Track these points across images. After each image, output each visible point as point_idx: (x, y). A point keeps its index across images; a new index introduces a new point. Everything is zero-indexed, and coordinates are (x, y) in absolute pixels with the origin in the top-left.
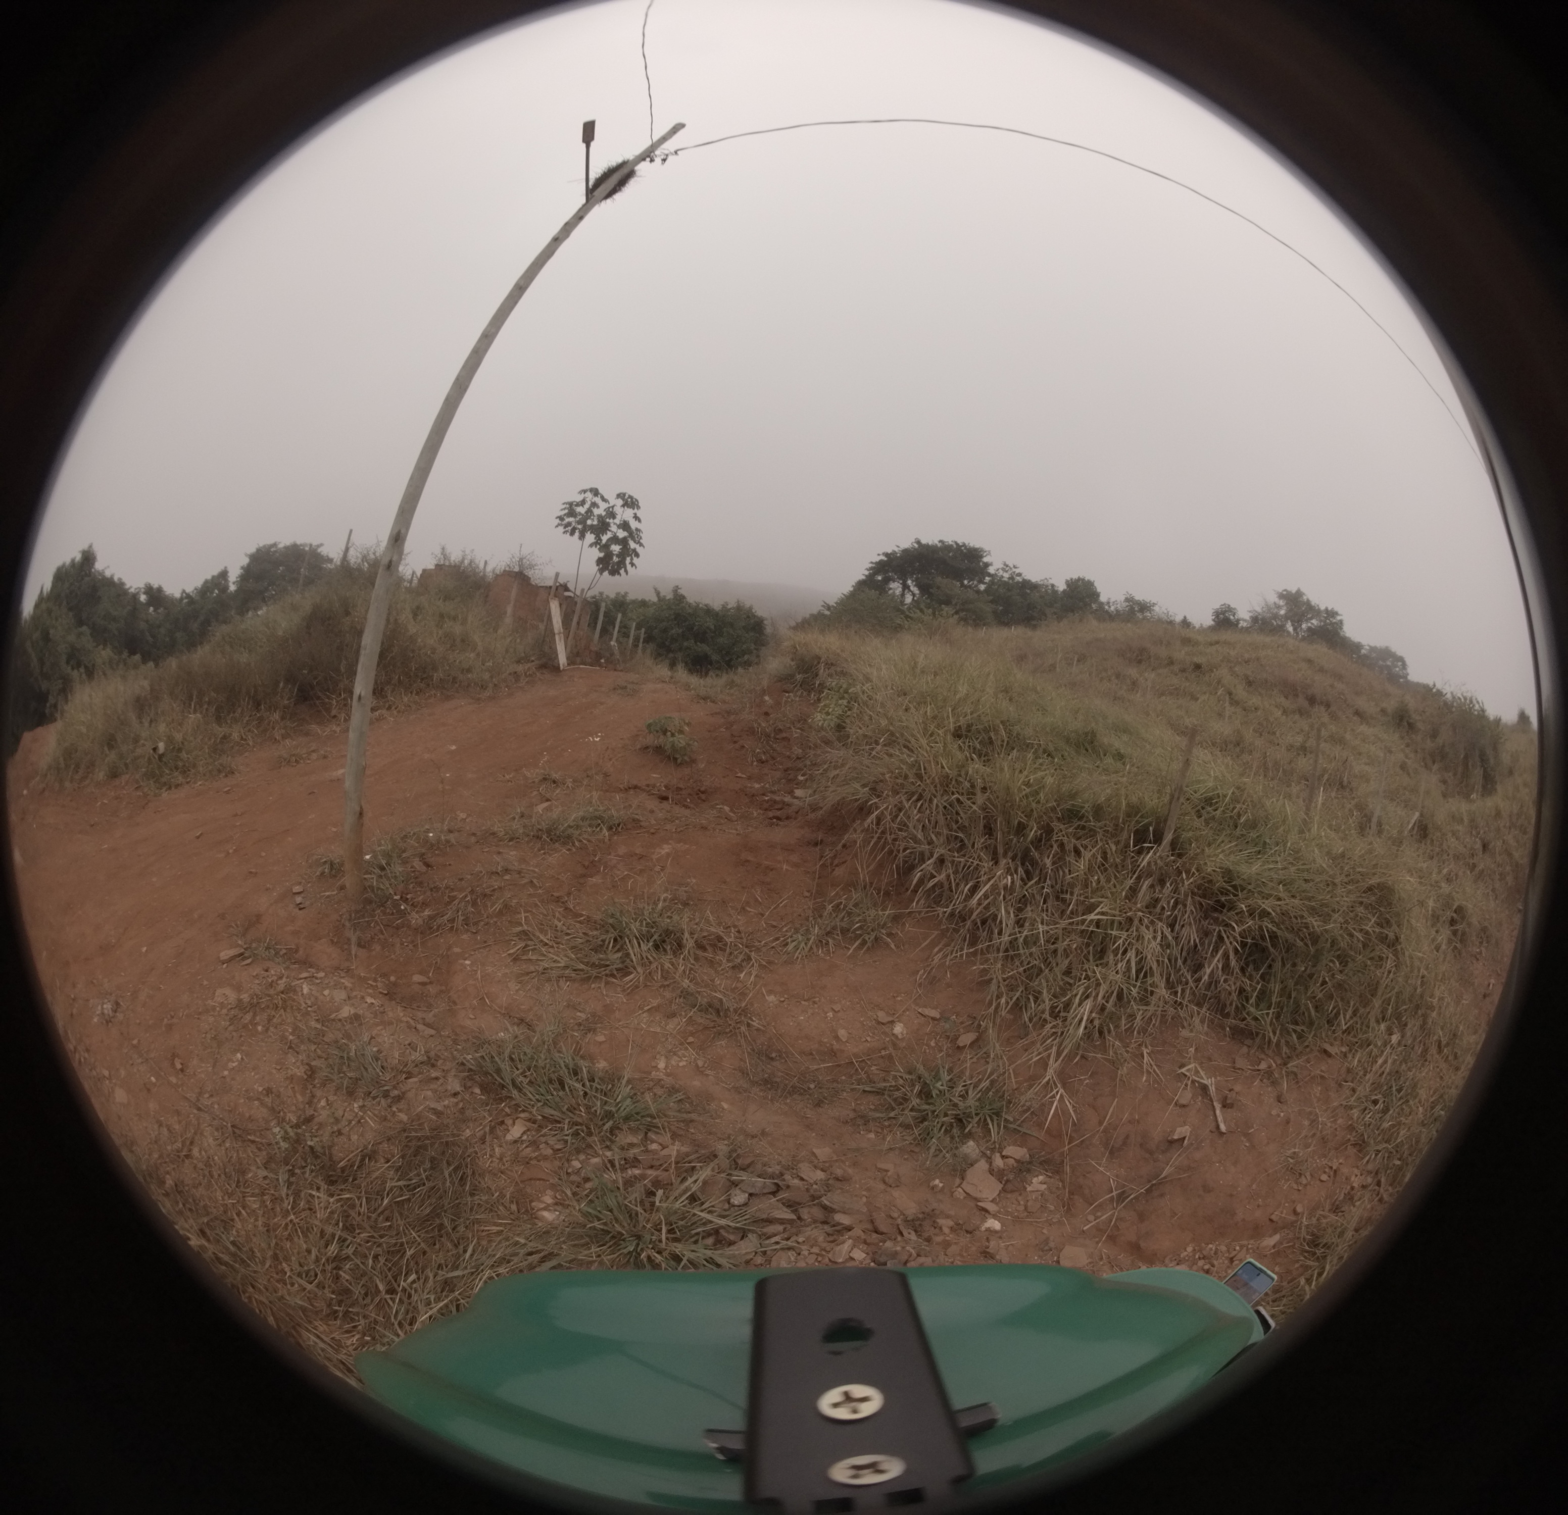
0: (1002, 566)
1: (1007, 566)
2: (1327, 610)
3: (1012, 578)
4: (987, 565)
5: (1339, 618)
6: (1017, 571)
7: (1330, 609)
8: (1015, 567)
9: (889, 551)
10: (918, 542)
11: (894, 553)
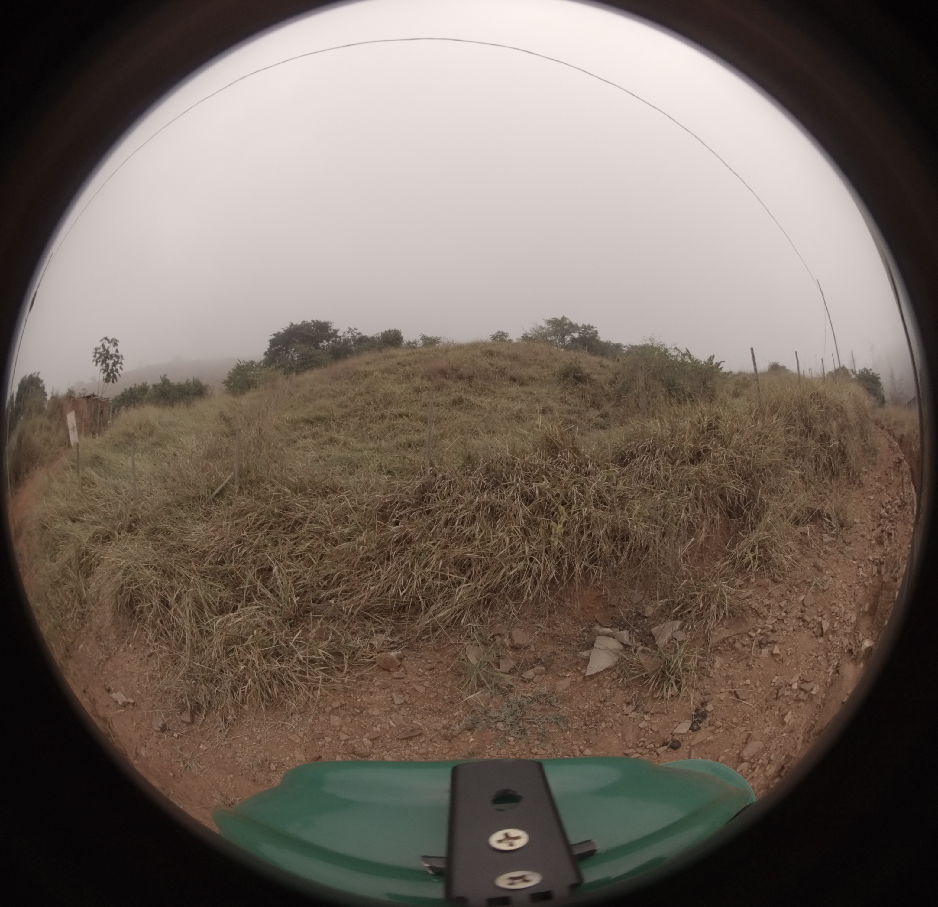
0: (348, 330)
1: (351, 329)
2: (584, 326)
3: (353, 337)
4: (336, 331)
5: (594, 330)
6: (357, 331)
7: (587, 325)
8: (355, 329)
9: (276, 332)
10: (292, 324)
11: (279, 333)
